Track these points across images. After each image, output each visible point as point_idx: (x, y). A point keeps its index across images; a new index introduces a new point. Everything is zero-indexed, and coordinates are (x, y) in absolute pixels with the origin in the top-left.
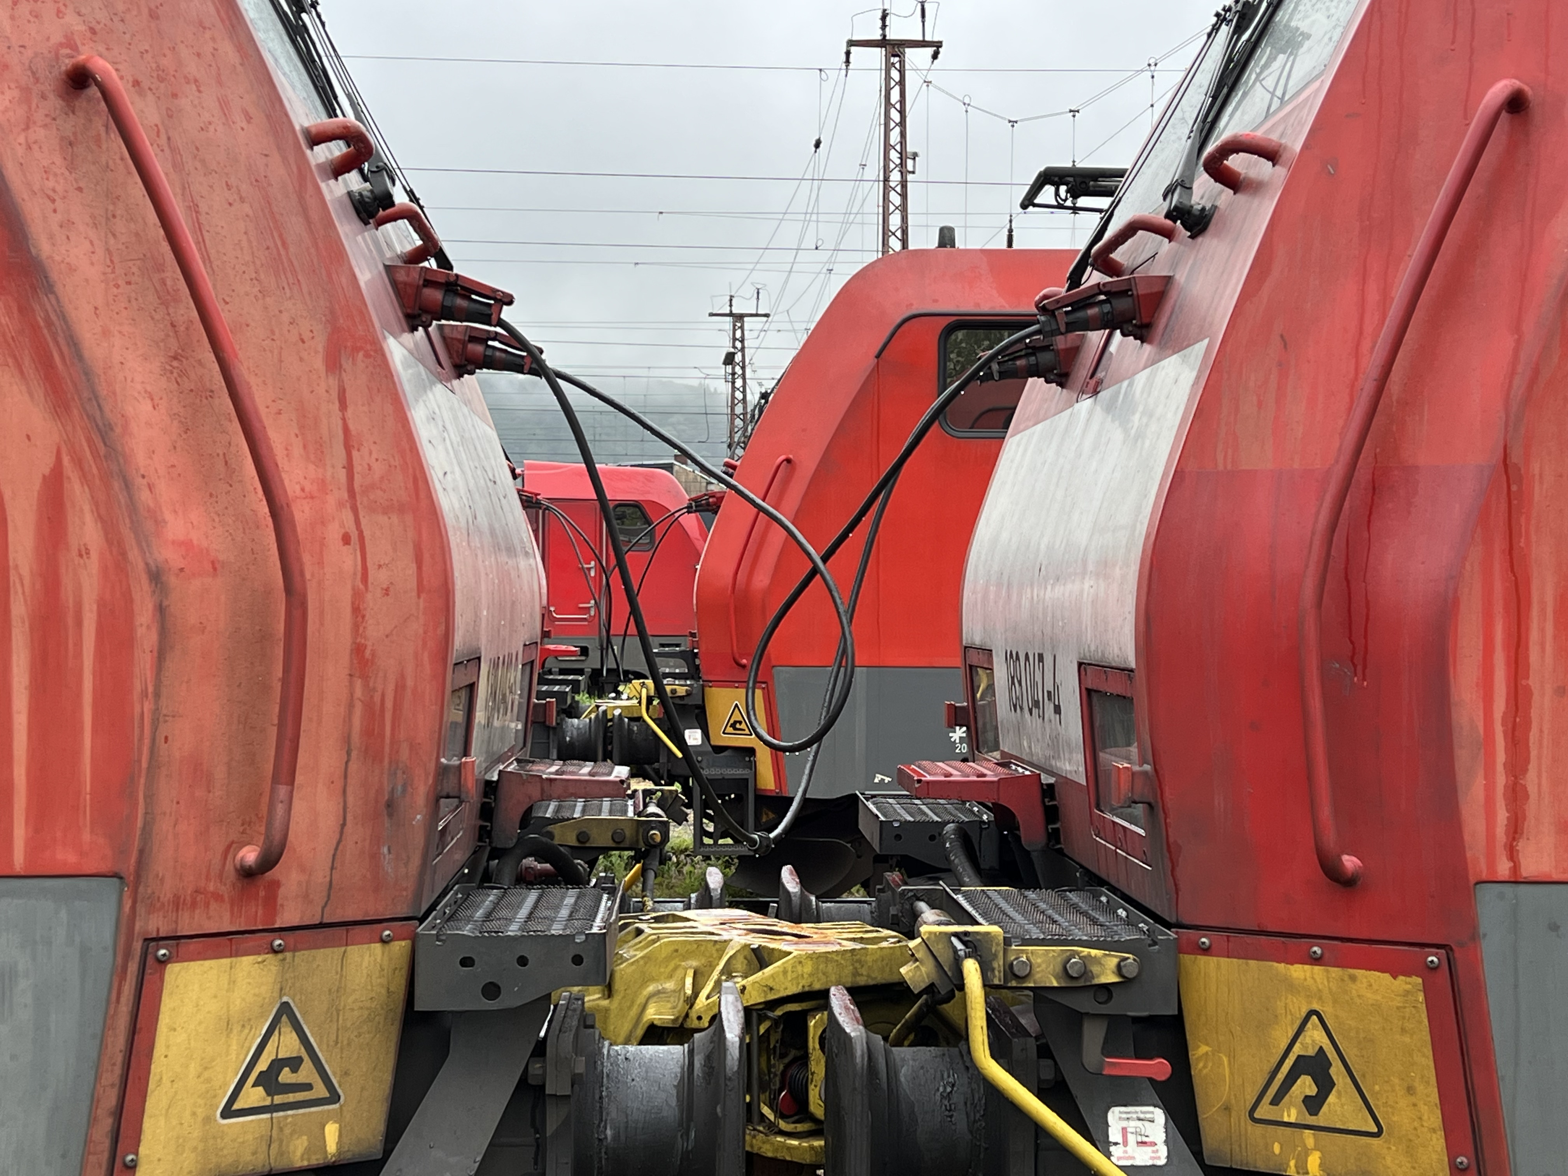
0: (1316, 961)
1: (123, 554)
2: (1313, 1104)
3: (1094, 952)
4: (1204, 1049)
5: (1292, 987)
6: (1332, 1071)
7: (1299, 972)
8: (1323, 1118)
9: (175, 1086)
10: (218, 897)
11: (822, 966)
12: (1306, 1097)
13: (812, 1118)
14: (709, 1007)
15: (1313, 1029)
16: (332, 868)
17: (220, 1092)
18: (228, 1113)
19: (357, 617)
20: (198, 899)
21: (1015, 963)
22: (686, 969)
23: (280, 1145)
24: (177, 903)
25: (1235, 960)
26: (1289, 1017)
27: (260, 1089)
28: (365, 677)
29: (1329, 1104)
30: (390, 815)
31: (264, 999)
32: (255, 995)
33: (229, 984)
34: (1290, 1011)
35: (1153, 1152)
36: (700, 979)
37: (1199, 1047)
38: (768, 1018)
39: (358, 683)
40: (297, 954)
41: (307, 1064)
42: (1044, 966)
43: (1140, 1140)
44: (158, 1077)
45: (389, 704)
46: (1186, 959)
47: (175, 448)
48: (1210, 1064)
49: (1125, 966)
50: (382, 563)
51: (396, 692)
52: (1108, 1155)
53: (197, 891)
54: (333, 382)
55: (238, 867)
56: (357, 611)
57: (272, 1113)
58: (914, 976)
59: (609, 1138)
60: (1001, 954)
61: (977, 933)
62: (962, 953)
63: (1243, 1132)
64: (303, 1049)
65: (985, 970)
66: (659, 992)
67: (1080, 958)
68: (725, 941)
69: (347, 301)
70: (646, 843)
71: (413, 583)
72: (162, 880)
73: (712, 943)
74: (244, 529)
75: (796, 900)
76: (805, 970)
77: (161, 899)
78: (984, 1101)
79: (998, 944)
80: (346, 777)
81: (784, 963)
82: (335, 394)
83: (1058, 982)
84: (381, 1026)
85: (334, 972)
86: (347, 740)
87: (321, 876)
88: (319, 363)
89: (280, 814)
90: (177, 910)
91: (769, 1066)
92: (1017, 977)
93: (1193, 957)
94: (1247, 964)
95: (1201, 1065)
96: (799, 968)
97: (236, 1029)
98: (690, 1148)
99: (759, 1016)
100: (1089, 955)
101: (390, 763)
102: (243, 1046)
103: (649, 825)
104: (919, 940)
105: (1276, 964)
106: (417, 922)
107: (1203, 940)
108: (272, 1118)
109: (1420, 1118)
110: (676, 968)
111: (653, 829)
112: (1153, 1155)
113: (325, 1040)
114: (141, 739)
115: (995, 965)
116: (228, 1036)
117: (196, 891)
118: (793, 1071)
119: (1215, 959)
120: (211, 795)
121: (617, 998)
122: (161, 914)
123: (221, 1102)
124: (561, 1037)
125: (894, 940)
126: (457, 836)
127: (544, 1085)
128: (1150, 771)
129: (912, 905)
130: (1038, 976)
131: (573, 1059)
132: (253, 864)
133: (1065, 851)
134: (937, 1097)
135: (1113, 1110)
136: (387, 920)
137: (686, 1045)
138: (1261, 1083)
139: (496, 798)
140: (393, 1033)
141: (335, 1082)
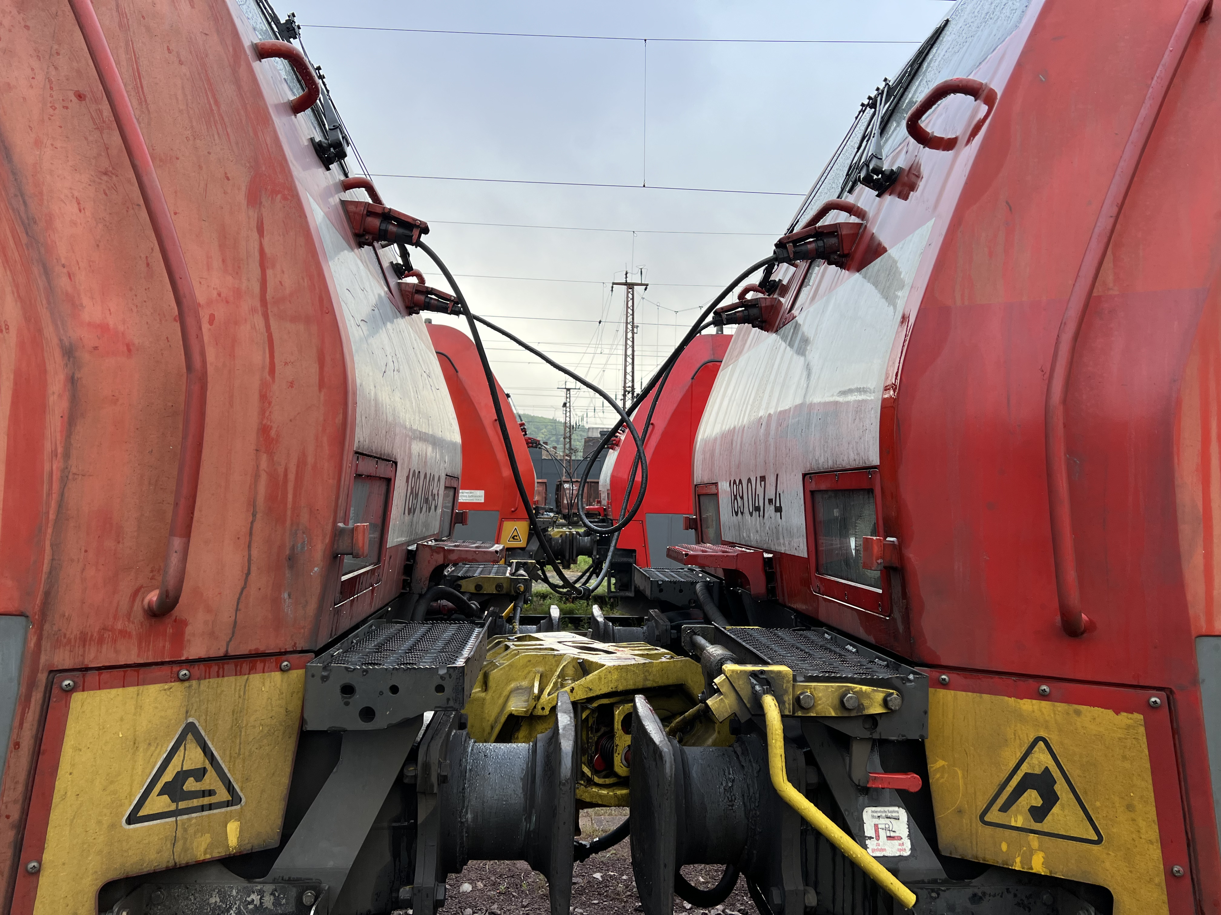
0: (1043, 696)
1: (40, 331)
2: (1038, 813)
3: (864, 688)
4: (941, 763)
5: (1021, 717)
6: (1057, 788)
7: (1028, 705)
8: (1047, 825)
9: (80, 799)
10: (124, 634)
11: (624, 674)
12: (1032, 807)
13: (616, 775)
14: (549, 701)
15: (1040, 752)
16: (237, 610)
17: (126, 802)
18: (130, 820)
19: (264, 403)
20: (106, 635)
21: (801, 697)
22: (535, 673)
23: (185, 843)
24: (84, 639)
25: (970, 694)
26: (1018, 741)
27: (166, 797)
28: (271, 454)
29: (1053, 814)
30: (291, 567)
31: (171, 720)
32: (161, 717)
33: (135, 709)
34: (1019, 736)
35: (900, 845)
36: (544, 680)
37: (937, 761)
38: (588, 708)
39: (264, 458)
40: (202, 681)
41: (211, 773)
42: (824, 699)
43: (888, 835)
44: (62, 792)
45: (292, 477)
46: (931, 692)
47: (98, 246)
48: (946, 775)
49: (891, 700)
50: (288, 361)
51: (298, 466)
52: (865, 847)
53: (105, 629)
54: (253, 214)
55: (146, 606)
56: (264, 397)
57: (176, 816)
58: (718, 708)
59: (470, 820)
60: (791, 690)
61: (771, 672)
62: (759, 688)
63: (974, 831)
64: (207, 761)
65: (780, 702)
66: (517, 689)
67: (854, 693)
68: (561, 655)
69: (270, 155)
70: (516, 592)
71: (315, 379)
72: (69, 619)
73: (552, 657)
74: (161, 321)
75: (602, 626)
76: (613, 678)
77: (67, 636)
79: (788, 682)
80: (251, 534)
81: (599, 672)
82: (254, 224)
83: (835, 714)
84: (280, 739)
85: (237, 696)
86: (252, 504)
87: (226, 616)
88: (241, 197)
89: (174, 563)
90: (84, 646)
91: (588, 738)
92: (802, 708)
93: (934, 690)
94: (981, 697)
95: (938, 776)
96: (609, 676)
97: (142, 747)
98: (532, 829)
99: (582, 707)
100: (861, 690)
101: (292, 524)
102: (149, 762)
103: (517, 581)
104: (723, 677)
105: (1006, 698)
106: (312, 655)
107: (943, 677)
108: (176, 820)
109: (1139, 831)
110: (529, 673)
111: (521, 583)
112: (900, 847)
113: (228, 753)
114: (49, 494)
115: (786, 698)
116: (134, 754)
117: (103, 629)
118: (603, 741)
119: (952, 692)
120: (121, 545)
121: (490, 692)
122: (68, 648)
123: (126, 811)
124: (431, 745)
125: (668, 656)
126: (372, 586)
127: (416, 784)
128: (896, 543)
129: (691, 638)
130: (820, 707)
131: (440, 763)
132: (154, 606)
133: (781, 601)
134: (722, 790)
135: (866, 809)
136: (286, 653)
137: (531, 744)
138: (991, 793)
139: (414, 562)
140: (290, 745)
141: (236, 787)
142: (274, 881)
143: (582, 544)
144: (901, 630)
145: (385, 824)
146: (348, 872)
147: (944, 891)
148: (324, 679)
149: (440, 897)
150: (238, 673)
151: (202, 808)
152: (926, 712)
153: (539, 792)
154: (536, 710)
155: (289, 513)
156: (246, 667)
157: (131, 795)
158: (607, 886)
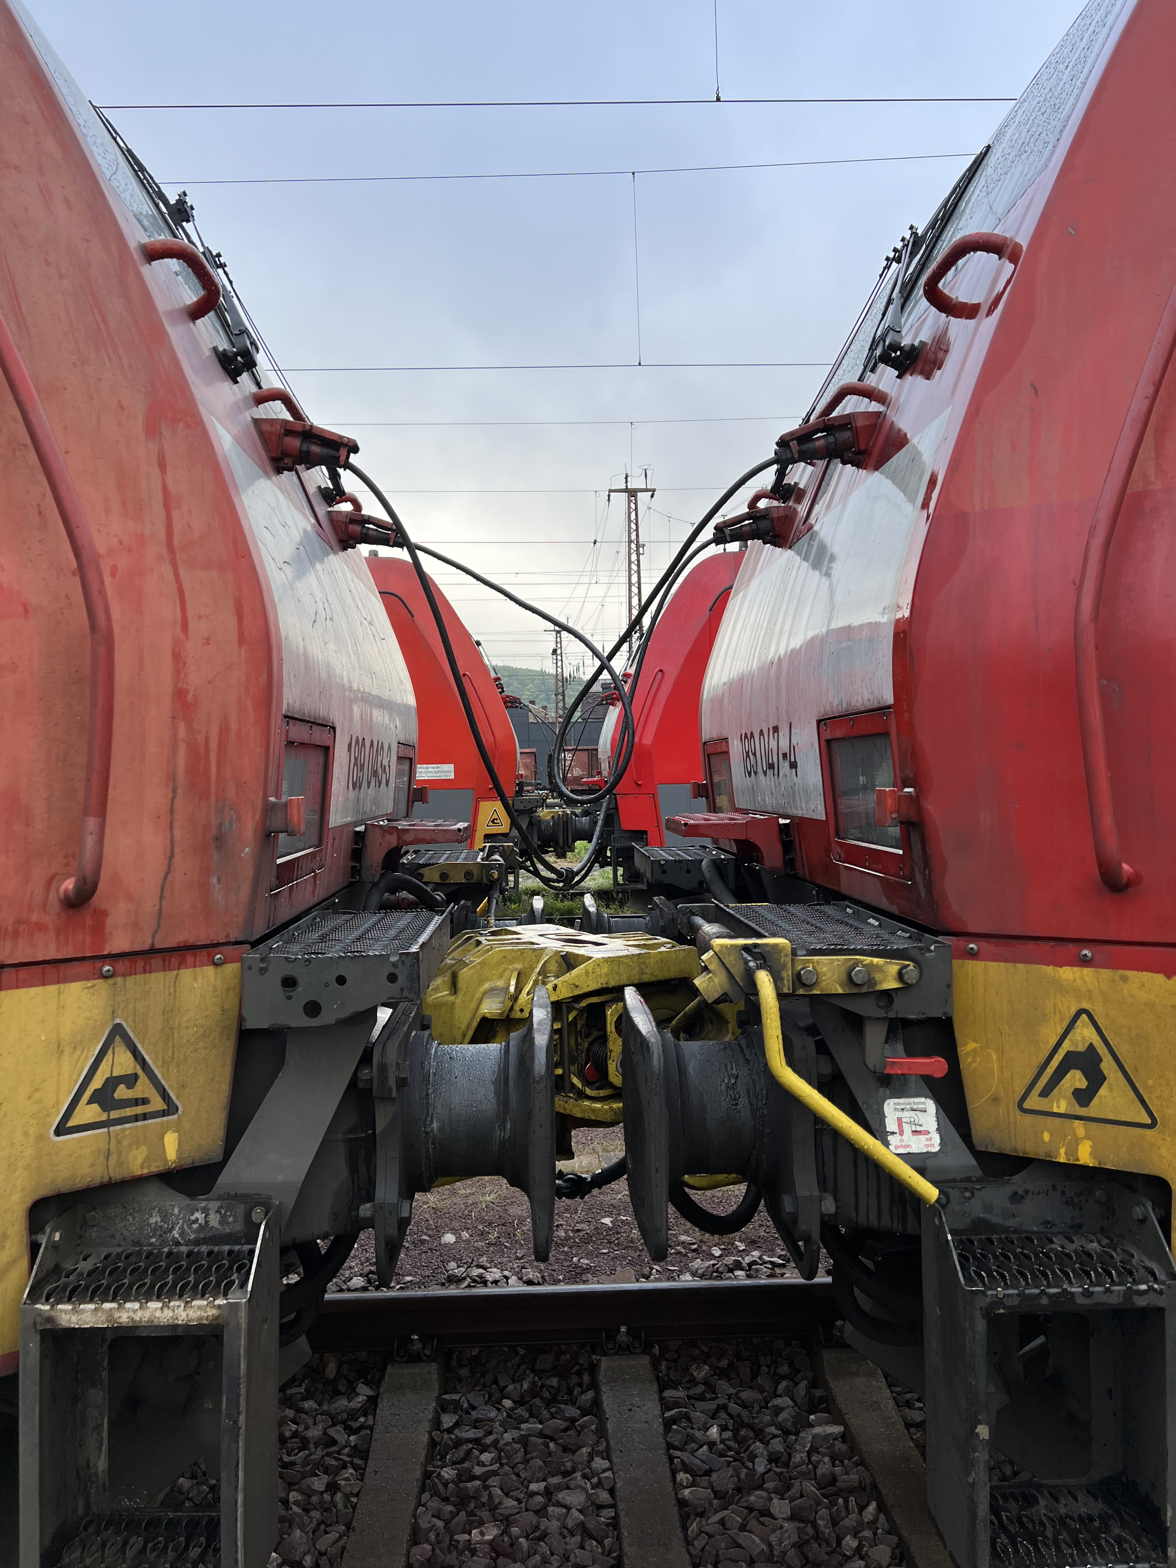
0: (1085, 962)
2: (1083, 1097)
3: (876, 960)
4: (972, 1045)
5: (1061, 988)
6: (1104, 1067)
7: (1068, 974)
8: (1094, 1109)
9: (4, 1108)
10: (41, 927)
11: (616, 968)
12: (1076, 1090)
13: (612, 1086)
14: (528, 1002)
15: (1083, 1027)
16: (161, 898)
17: (54, 1110)
19: (178, 663)
20: (21, 928)
21: (802, 973)
22: (511, 971)
23: (119, 1156)
25: (1002, 964)
26: (1058, 1015)
27: (95, 1107)
28: (189, 721)
29: (1100, 1097)
30: (219, 848)
31: (96, 1022)
32: (86, 1018)
33: (58, 1009)
34: (1059, 1010)
35: (927, 1140)
36: (523, 978)
37: (966, 1044)
38: (574, 1008)
39: (182, 726)
40: (128, 978)
41: (143, 1079)
42: (829, 975)
43: (914, 1129)
45: (213, 746)
46: (956, 963)
48: (979, 1059)
49: (906, 973)
50: (202, 614)
51: (220, 734)
52: (886, 1144)
53: (19, 922)
54: (152, 447)
55: (62, 896)
56: (177, 657)
57: (108, 1127)
58: (707, 987)
59: (435, 1130)
60: (790, 964)
61: (767, 945)
62: (752, 964)
63: (1012, 1120)
64: (138, 1067)
65: (777, 979)
66: (491, 990)
67: (864, 966)
68: (541, 949)
69: (168, 376)
70: (489, 880)
71: (233, 634)
73: (531, 952)
74: (58, 576)
75: (594, 918)
76: (604, 971)
78: (764, 1092)
79: (786, 955)
80: (172, 812)
81: (586, 966)
82: (154, 458)
83: (842, 990)
84: (217, 1041)
85: (167, 993)
86: (171, 778)
87: (150, 905)
88: (138, 428)
89: (90, 845)
91: (577, 1044)
92: (804, 985)
93: (960, 961)
94: (1015, 967)
95: (969, 1060)
96: (598, 969)
97: (67, 1051)
98: (507, 1137)
99: (568, 1007)
100: (872, 963)
101: (217, 800)
102: (75, 1067)
103: (490, 867)
104: (711, 953)
105: (1044, 967)
106: (248, 946)
107: (971, 946)
108: (109, 1132)
110: (504, 971)
111: (492, 869)
112: (928, 1143)
113: (160, 1056)
115: (784, 974)
116: (59, 1058)
117: (16, 922)
118: (596, 1047)
119: (983, 963)
120: (31, 829)
121: (460, 995)
123: (54, 1120)
124: (387, 1044)
125: (669, 946)
126: (314, 871)
127: (371, 1089)
128: (913, 794)
129: (689, 919)
130: (824, 983)
131: (398, 1064)
132: (71, 894)
133: (801, 875)
134: (723, 1087)
135: (888, 1101)
136: (218, 945)
137: (504, 1043)
138: (1030, 1077)
139: (363, 845)
140: (229, 1048)
141: (172, 1095)
142: (219, 1198)
143: (579, 826)
144: (923, 896)
145: (340, 1136)
146: (300, 1185)
147: (980, 1189)
148: (263, 971)
149: (405, 1214)
150: (166, 968)
151: (136, 1118)
152: (949, 986)
153: (513, 1097)
154: (513, 1012)
155: (213, 787)
156: (174, 961)
157: (57, 1105)
158: (618, 1233)
